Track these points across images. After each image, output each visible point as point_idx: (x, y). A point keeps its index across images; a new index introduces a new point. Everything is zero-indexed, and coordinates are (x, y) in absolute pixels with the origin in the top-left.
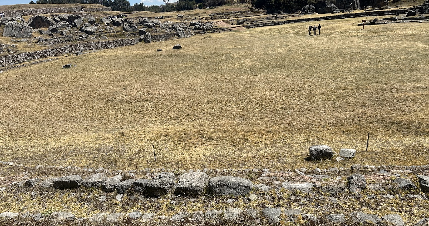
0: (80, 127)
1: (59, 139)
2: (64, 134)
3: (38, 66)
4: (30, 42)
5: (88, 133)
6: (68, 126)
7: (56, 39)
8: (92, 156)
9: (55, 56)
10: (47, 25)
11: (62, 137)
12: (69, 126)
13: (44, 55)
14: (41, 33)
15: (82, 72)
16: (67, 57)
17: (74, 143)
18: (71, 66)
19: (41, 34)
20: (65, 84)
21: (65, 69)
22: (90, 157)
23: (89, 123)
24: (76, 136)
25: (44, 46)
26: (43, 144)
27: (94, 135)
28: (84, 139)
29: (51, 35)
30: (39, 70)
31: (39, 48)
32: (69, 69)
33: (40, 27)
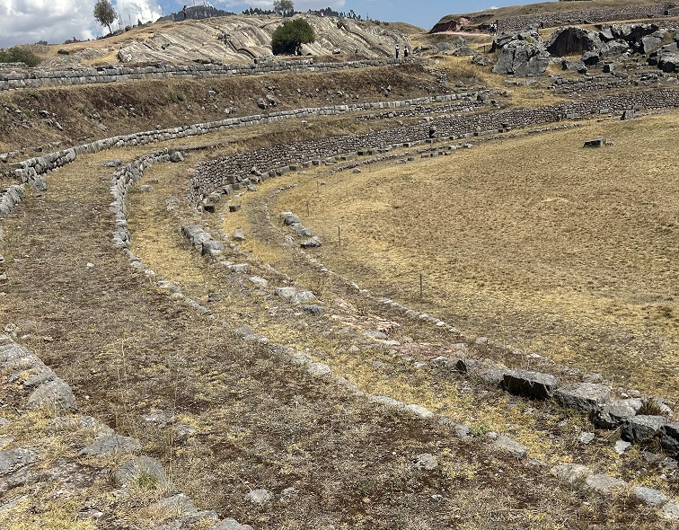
0: (579, 278)
1: (533, 296)
2: (545, 288)
3: (538, 138)
4: (537, 87)
5: (592, 295)
6: (557, 272)
7: (589, 80)
8: (584, 344)
9: (576, 119)
10: (581, 49)
11: (539, 292)
12: (559, 273)
13: (555, 115)
14: (564, 66)
15: (621, 158)
16: (601, 123)
17: (558, 308)
18: (602, 143)
19: (565, 68)
20: (577, 181)
21: (588, 150)
22: (581, 346)
23: (601, 273)
24: (566, 296)
25: (561, 97)
26: (502, 298)
27: (603, 302)
28: (581, 306)
29: (582, 72)
30: (536, 147)
31: (550, 100)
32: (595, 150)
33: (567, 53)
